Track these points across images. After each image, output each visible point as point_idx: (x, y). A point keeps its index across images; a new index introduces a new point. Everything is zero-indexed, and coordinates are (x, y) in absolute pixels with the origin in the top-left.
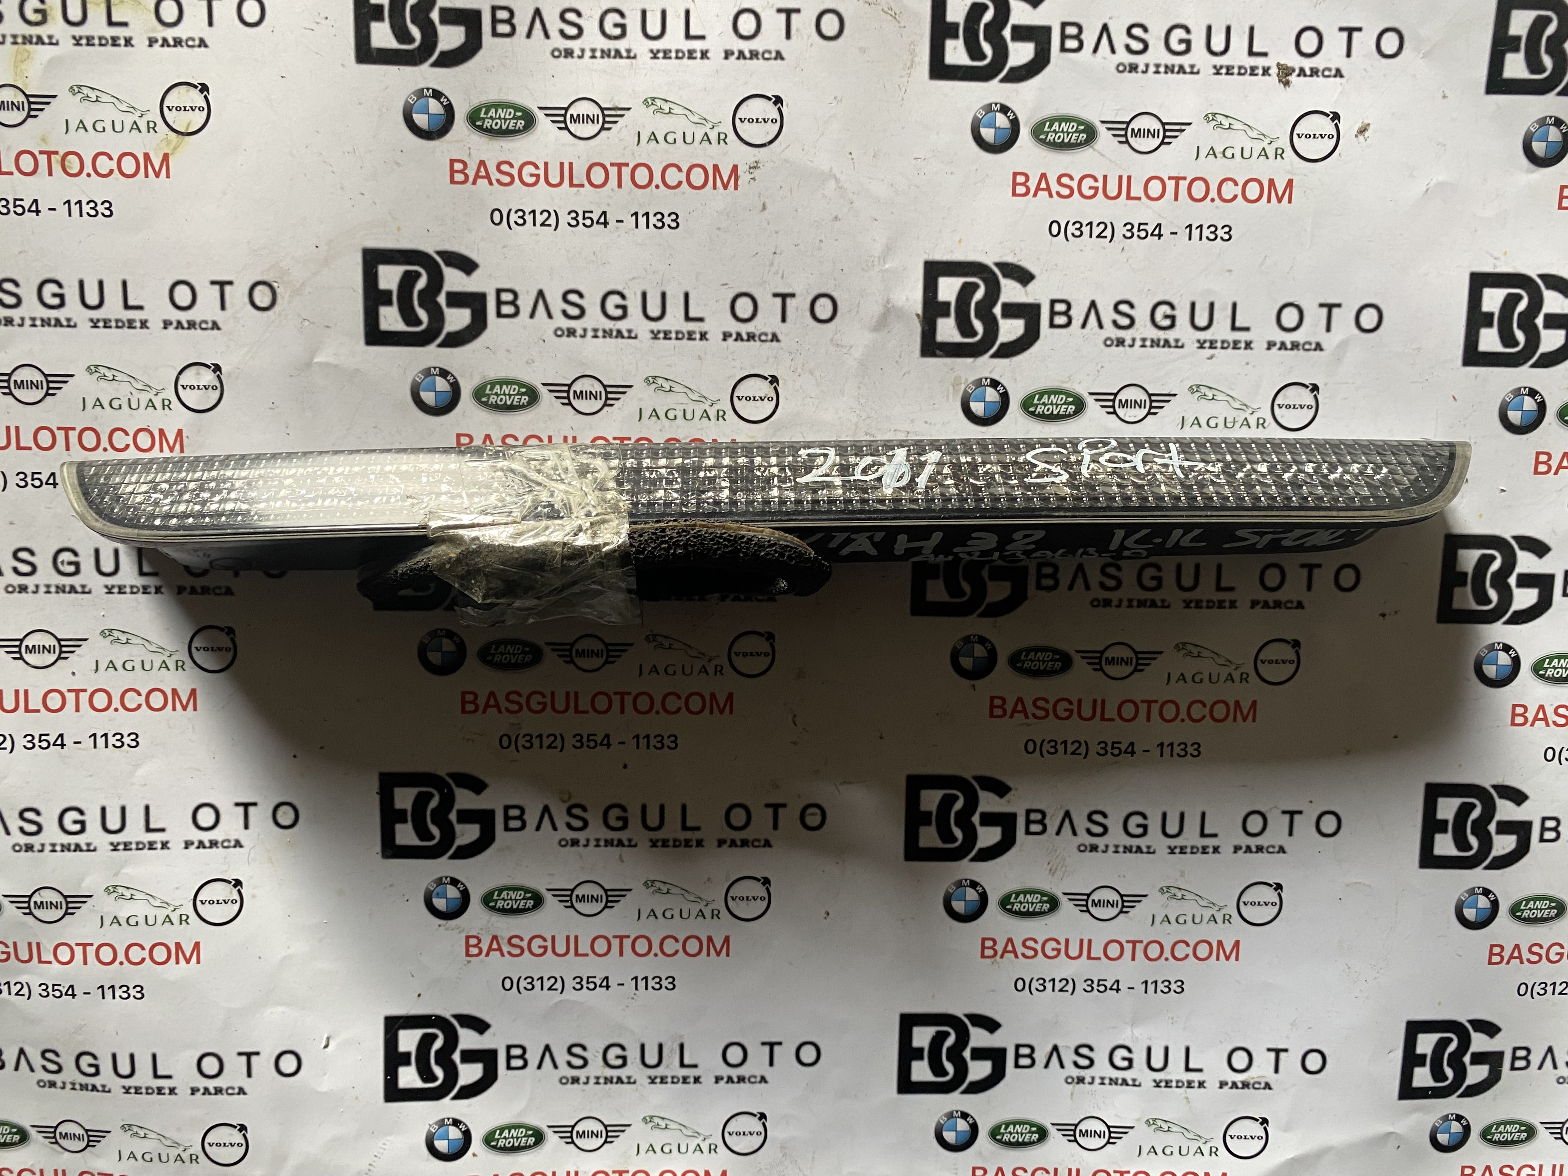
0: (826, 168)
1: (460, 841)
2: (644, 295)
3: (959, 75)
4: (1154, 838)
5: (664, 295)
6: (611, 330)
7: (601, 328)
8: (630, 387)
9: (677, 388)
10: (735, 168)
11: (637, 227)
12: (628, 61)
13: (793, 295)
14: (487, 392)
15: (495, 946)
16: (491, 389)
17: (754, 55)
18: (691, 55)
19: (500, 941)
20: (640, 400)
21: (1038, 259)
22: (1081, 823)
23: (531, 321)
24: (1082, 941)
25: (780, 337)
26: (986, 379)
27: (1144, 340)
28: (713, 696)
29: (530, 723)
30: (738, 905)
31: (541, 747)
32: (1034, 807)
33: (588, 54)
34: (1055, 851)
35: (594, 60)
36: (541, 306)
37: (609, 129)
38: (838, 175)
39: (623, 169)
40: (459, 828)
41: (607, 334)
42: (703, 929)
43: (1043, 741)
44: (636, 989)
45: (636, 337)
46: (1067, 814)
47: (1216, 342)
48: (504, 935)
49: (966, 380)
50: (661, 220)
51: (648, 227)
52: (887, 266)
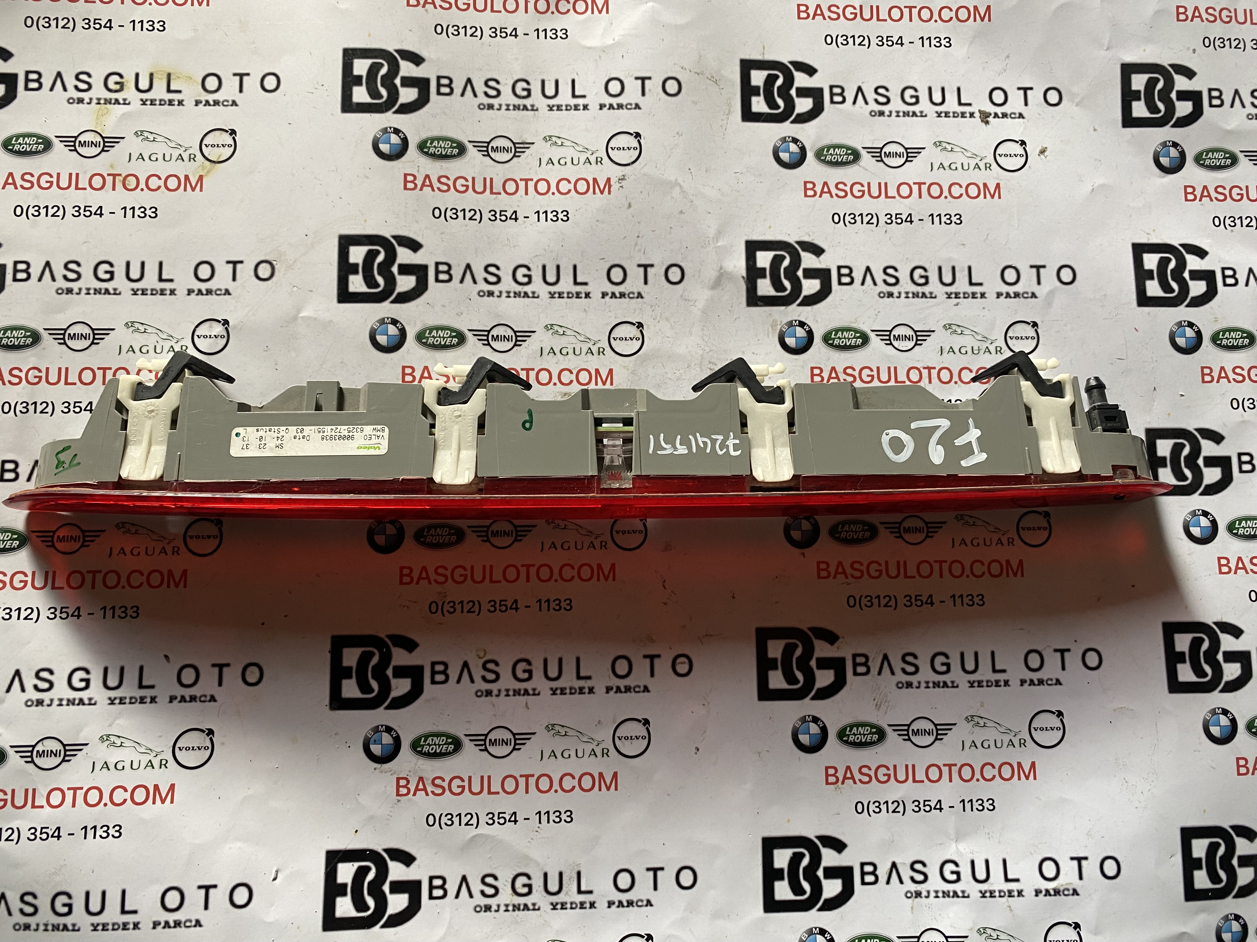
0: (672, 178)
1: (394, 694)
2: (544, 267)
3: (762, 119)
4: (956, 674)
5: (558, 267)
6: (520, 292)
7: (512, 290)
8: (534, 332)
9: (568, 332)
10: (609, 180)
11: (539, 221)
12: (532, 113)
13: (652, 266)
14: (427, 335)
15: (421, 786)
16: (430, 333)
17: (620, 106)
18: (576, 108)
19: (425, 781)
20: (542, 341)
21: (826, 239)
22: (898, 665)
23: (461, 285)
24: (907, 766)
25: (643, 294)
26: (796, 321)
27: (907, 293)
28: (599, 566)
29: (455, 592)
30: (624, 744)
31: (462, 612)
32: (859, 652)
33: (504, 107)
34: (879, 688)
35: (508, 112)
36: (468, 275)
37: (519, 156)
38: (682, 184)
39: (529, 182)
40: (394, 682)
41: (517, 295)
42: (594, 766)
43: (861, 596)
44: (540, 823)
45: (538, 297)
46: (885, 657)
47: (959, 293)
48: (429, 777)
49: (781, 322)
50: (556, 216)
51: (546, 220)
52: (719, 244)
